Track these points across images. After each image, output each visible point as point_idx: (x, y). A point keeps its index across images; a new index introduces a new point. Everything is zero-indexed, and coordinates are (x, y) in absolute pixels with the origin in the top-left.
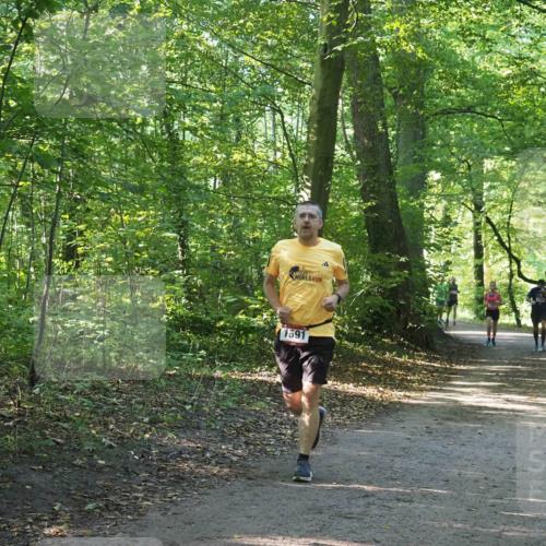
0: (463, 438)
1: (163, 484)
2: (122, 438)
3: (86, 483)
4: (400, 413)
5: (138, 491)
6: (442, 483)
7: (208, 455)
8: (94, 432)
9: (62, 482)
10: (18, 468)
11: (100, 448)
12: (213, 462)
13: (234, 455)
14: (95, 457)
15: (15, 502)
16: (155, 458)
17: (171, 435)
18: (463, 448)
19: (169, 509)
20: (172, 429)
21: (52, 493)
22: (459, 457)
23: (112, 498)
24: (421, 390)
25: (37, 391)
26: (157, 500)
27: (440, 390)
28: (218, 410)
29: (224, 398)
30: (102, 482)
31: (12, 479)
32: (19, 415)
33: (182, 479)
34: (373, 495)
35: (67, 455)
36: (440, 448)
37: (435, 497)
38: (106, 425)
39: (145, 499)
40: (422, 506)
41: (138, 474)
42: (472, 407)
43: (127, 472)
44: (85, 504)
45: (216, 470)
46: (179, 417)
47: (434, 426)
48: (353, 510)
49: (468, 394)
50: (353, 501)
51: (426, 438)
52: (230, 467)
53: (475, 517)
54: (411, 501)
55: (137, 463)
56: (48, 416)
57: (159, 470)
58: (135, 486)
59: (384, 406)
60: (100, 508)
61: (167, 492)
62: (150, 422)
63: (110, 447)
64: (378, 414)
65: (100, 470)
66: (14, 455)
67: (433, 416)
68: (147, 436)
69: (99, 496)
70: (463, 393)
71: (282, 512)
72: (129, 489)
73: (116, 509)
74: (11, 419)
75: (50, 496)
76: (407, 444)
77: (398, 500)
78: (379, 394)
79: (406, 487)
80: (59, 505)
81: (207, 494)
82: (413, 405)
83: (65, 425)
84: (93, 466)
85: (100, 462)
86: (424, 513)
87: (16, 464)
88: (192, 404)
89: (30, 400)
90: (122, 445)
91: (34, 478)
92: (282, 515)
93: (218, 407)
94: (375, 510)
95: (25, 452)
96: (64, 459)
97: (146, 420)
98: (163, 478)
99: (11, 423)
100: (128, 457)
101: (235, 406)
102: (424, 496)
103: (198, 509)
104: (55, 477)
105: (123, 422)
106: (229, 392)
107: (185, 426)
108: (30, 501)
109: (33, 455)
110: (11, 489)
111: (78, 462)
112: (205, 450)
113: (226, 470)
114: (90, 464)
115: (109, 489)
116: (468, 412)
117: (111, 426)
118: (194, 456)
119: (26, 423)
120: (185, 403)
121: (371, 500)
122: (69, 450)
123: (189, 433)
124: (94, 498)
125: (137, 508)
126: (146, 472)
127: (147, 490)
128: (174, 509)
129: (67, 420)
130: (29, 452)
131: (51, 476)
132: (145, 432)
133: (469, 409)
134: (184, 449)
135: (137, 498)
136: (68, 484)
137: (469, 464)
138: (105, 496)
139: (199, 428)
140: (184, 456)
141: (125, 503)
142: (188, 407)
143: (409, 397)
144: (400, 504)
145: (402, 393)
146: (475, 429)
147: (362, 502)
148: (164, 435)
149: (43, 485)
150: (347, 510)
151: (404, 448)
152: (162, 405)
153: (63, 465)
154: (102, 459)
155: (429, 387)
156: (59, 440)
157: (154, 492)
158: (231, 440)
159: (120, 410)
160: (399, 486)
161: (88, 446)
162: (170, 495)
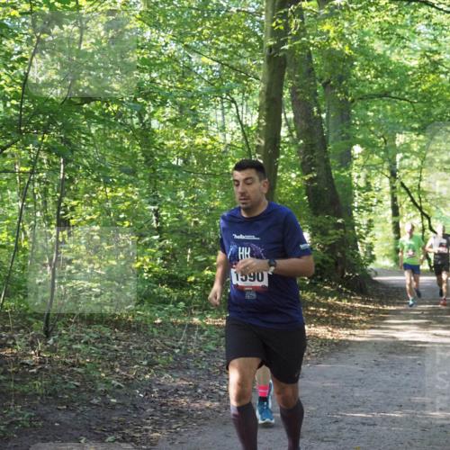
0: (406, 369)
1: (167, 417)
2: (127, 379)
3: (104, 419)
4: (350, 349)
5: (147, 424)
6: (397, 408)
7: (200, 391)
8: (103, 375)
9: (84, 419)
10: (46, 408)
11: (111, 389)
12: (205, 397)
13: (221, 390)
14: (108, 396)
15: (47, 437)
16: (157, 395)
17: (167, 375)
18: (408, 378)
19: (175, 439)
20: (167, 369)
21: (77, 429)
22: (407, 385)
23: (127, 431)
24: (363, 329)
25: (51, 341)
26: (164, 431)
27: (379, 328)
28: (202, 353)
29: (205, 342)
30: (115, 418)
31: (43, 418)
32: (40, 363)
33: (182, 412)
34: (341, 421)
35: (85, 396)
36: (389, 378)
37: (394, 420)
38: (112, 368)
39: (154, 431)
40: (385, 428)
41: (144, 410)
42: (407, 341)
43: (136, 408)
44: (106, 437)
45: (208, 404)
46: (171, 359)
47: (380, 360)
48: (328, 434)
49: (402, 330)
50: (327, 427)
51: (376, 369)
52: (219, 401)
53: (430, 437)
54: (375, 425)
55: (143, 400)
56: (65, 363)
57: (161, 406)
58: (144, 420)
59: (336, 344)
60: (118, 440)
61: (171, 425)
62: (148, 365)
63: (119, 387)
64: (332, 351)
65: (113, 407)
66: (42, 398)
67: (377, 350)
68: (148, 376)
69: (115, 430)
70: (398, 330)
71: (269, 438)
72: (140, 423)
73: (132, 441)
74: (34, 366)
75: (75, 431)
76: (362, 375)
77: (364, 424)
78: (330, 334)
79: (367, 413)
80: (84, 439)
81: (204, 424)
82: (359, 342)
83: (80, 370)
84: (108, 404)
85: (113, 400)
86: (387, 435)
87: (45, 405)
88: (180, 348)
89: (48, 350)
90: (128, 385)
91: (61, 416)
92: (270, 441)
93: (201, 349)
94: (346, 434)
95: (50, 395)
96: (83, 400)
97: (145, 363)
98: (166, 412)
99: (34, 370)
100: (134, 396)
101: (214, 349)
102: (384, 419)
103: (199, 438)
104: (77, 415)
105: (126, 365)
106: (208, 337)
107: (178, 367)
108: (60, 436)
109: (58, 397)
110: (43, 426)
111: (95, 401)
112: (196, 387)
113: (217, 404)
114: (105, 403)
115: (124, 423)
116: (406, 346)
117: (117, 370)
118: (188, 393)
119: (47, 370)
120: (174, 347)
121: (341, 424)
122: (85, 391)
123: (181, 373)
124: (112, 431)
125: (149, 439)
126: (152, 407)
127: (155, 423)
128: (180, 439)
129: (81, 366)
130: (54, 394)
131: (74, 415)
132: (146, 374)
133: (405, 344)
134: (179, 386)
135: (147, 430)
136: (90, 421)
137: (416, 390)
138: (121, 429)
139: (188, 368)
140: (180, 392)
141: (138, 435)
142: (177, 351)
143: (354, 335)
144: (366, 427)
145: (348, 332)
146: (415, 360)
147: (334, 427)
148: (161, 376)
149: (68, 422)
150: (323, 434)
151: (360, 380)
152: (155, 351)
153: (82, 404)
154: (114, 398)
155: (368, 326)
156: (77, 383)
157: (161, 425)
158: (216, 377)
159: (122, 355)
160: (362, 412)
161: (101, 387)
162: (175, 426)
